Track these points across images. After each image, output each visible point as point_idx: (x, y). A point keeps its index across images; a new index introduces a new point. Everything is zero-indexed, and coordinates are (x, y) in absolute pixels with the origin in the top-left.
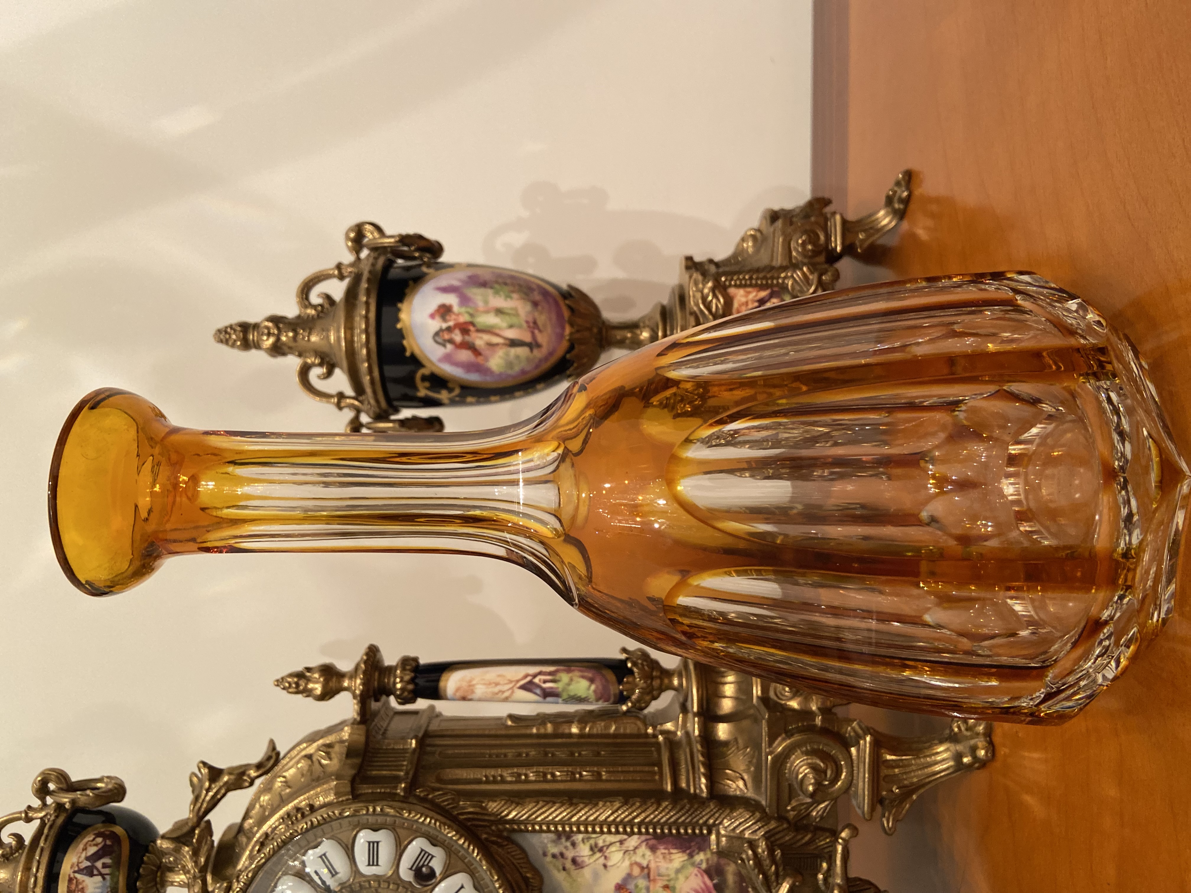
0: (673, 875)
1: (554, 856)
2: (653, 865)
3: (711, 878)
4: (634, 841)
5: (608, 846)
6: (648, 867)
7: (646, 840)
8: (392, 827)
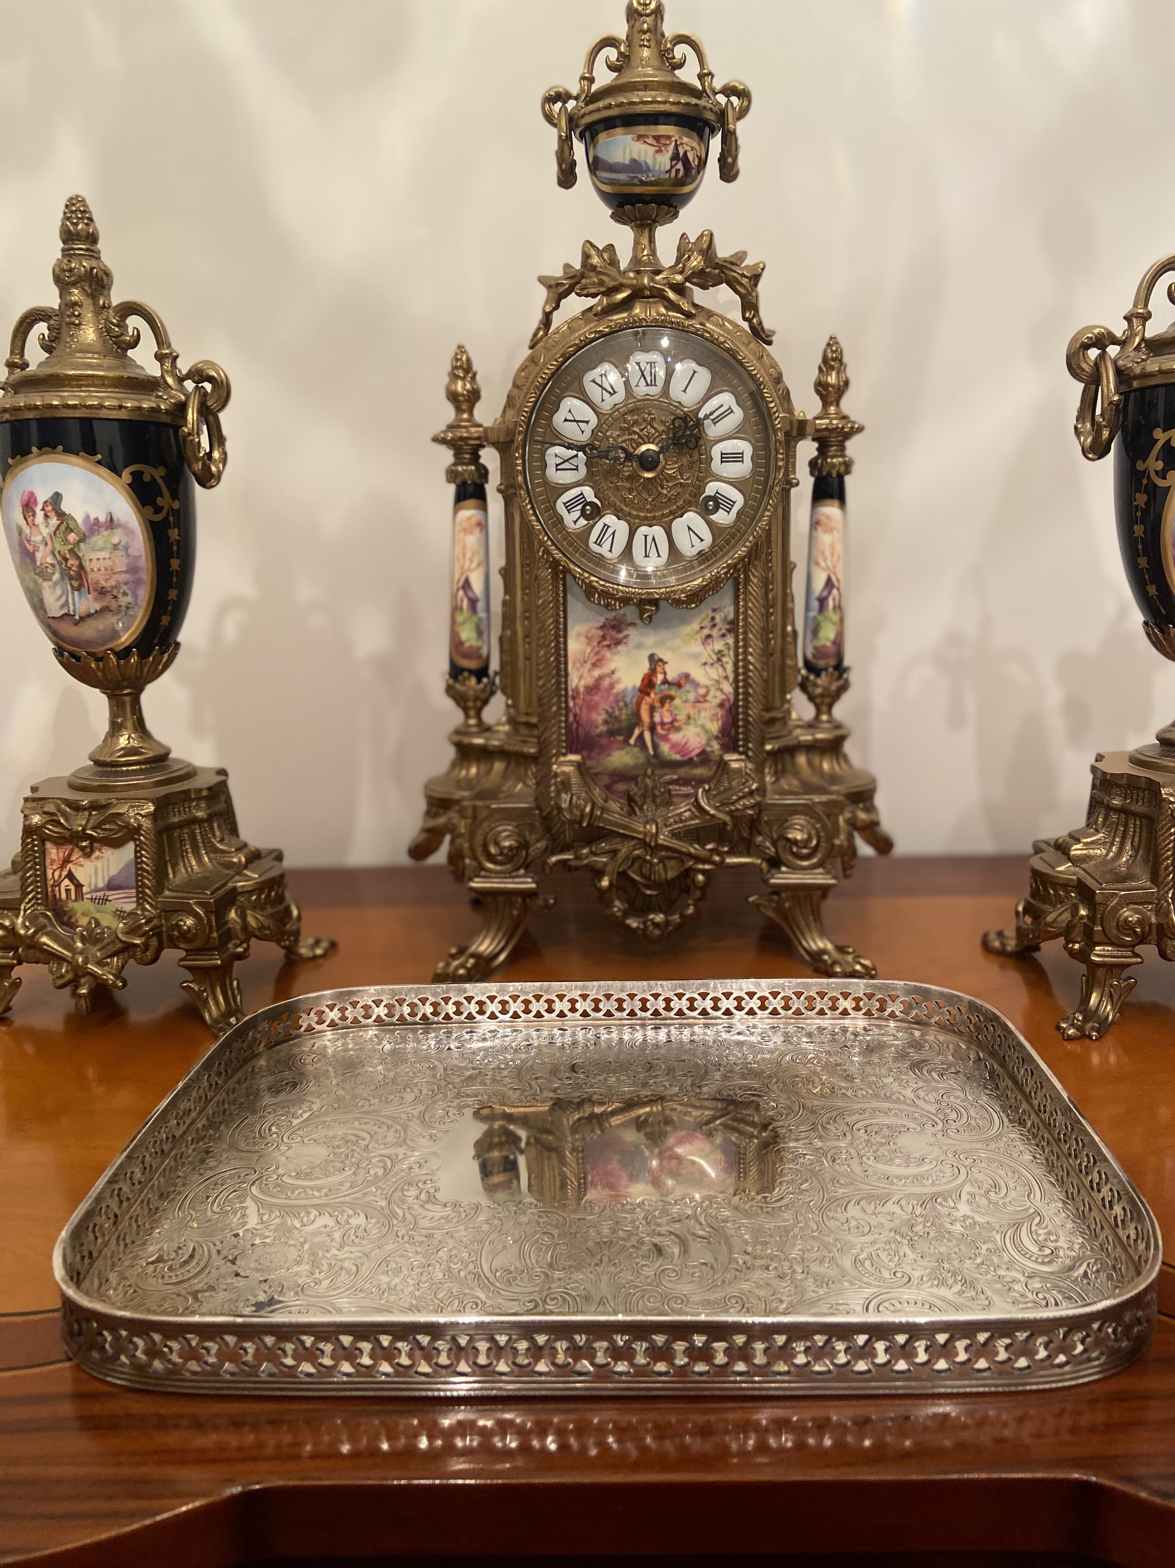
0: (699, 722)
1: (713, 619)
2: (706, 705)
3: (698, 755)
4: (728, 688)
5: (722, 666)
6: (706, 701)
7: (729, 700)
8: (754, 472)
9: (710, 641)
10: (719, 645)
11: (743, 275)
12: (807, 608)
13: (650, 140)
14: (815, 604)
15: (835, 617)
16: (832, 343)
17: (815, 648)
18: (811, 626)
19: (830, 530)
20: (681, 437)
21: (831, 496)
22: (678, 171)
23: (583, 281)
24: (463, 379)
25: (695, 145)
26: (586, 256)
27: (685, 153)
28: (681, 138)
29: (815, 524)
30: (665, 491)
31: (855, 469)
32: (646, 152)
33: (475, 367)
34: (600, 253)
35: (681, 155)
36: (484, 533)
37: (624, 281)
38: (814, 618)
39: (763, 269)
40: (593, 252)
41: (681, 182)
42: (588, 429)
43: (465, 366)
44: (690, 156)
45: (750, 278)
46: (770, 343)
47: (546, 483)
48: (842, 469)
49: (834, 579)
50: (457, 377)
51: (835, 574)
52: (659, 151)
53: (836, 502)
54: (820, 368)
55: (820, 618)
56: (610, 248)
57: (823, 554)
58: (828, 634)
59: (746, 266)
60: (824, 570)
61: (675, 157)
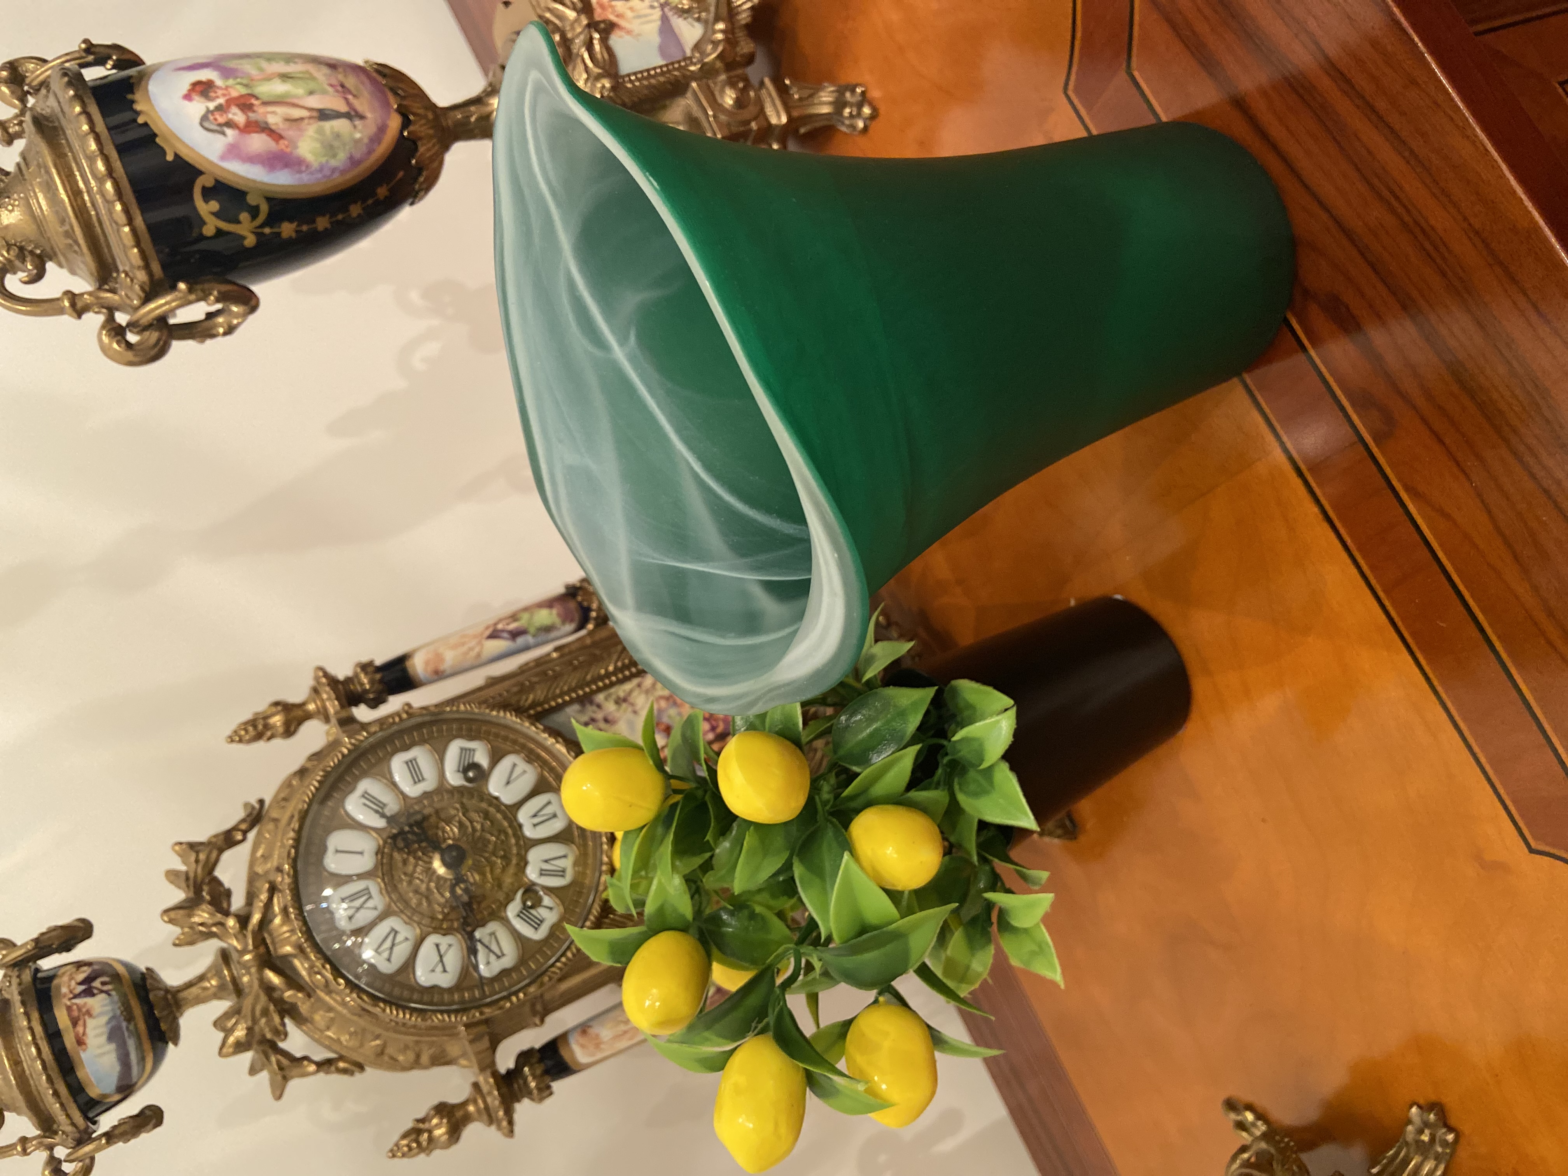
5: (627, 695)
8: (422, 742)
9: (610, 718)
10: (610, 707)
11: (197, 861)
12: (527, 648)
13: (80, 1029)
14: (521, 641)
15: (525, 616)
16: (236, 738)
17: (564, 622)
18: (543, 637)
19: (439, 657)
20: (414, 833)
21: (405, 671)
22: (103, 984)
23: (269, 1036)
24: (430, 1132)
25: (65, 978)
26: (240, 1047)
27: (80, 984)
28: (65, 996)
29: (439, 675)
30: (478, 827)
31: (365, 659)
32: (95, 1028)
33: (410, 1125)
34: (228, 1032)
35: (83, 987)
36: (591, 1024)
37: (256, 984)
38: (534, 636)
39: (181, 843)
40: (231, 1040)
41: (116, 977)
42: (444, 941)
43: (413, 1136)
44: (81, 977)
45: (197, 853)
46: (261, 802)
47: (522, 961)
48: (370, 669)
49: (488, 633)
50: (431, 1139)
51: (482, 634)
52: (89, 1013)
53: (408, 664)
54: (269, 739)
55: (532, 630)
56: (218, 1024)
57: (466, 653)
58: (545, 617)
59: (185, 862)
60: (482, 646)
61: (89, 993)
